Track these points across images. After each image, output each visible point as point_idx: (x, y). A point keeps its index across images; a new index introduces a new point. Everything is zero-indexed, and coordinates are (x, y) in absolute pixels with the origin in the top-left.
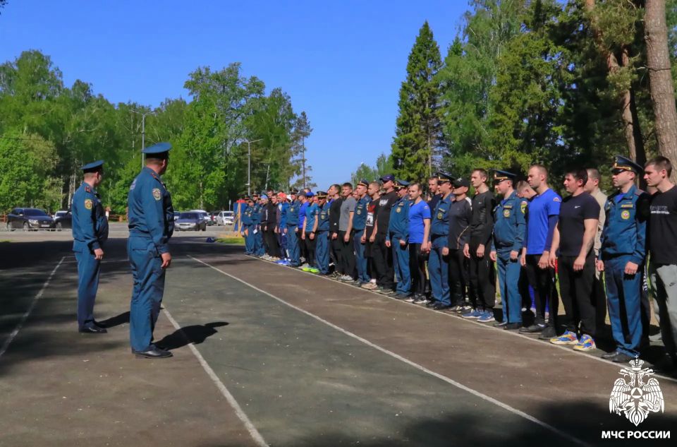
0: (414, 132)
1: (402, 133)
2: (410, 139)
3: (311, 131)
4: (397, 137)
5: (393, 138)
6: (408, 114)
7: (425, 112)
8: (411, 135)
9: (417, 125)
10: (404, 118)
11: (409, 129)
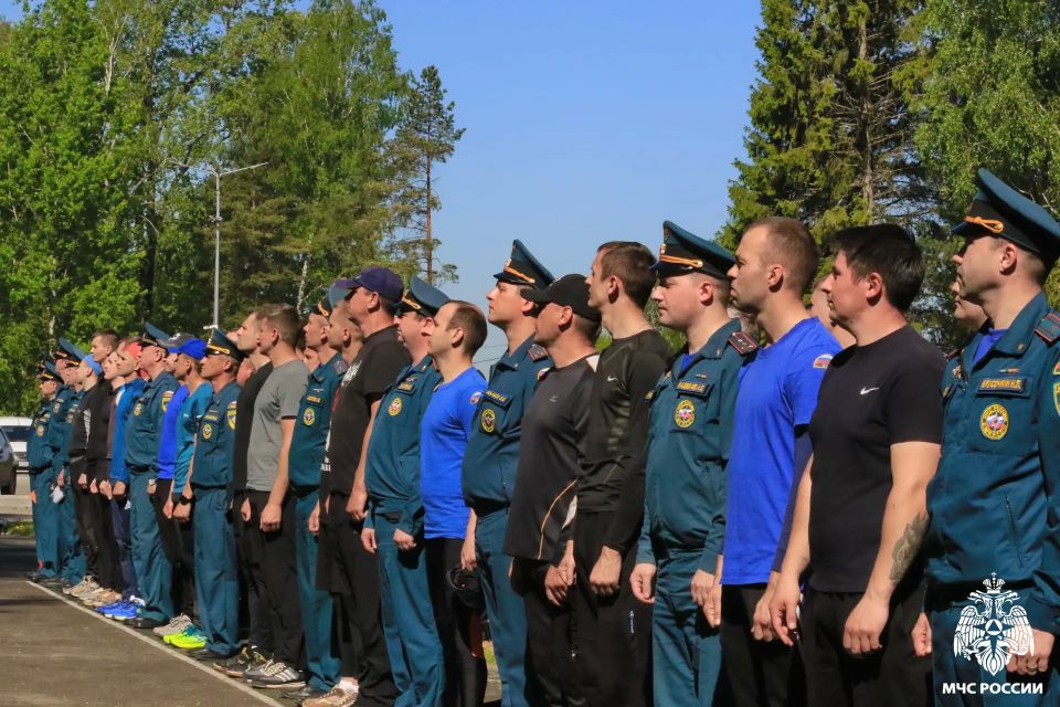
0: (812, 145)
1: (771, 148)
2: (797, 168)
3: (458, 136)
4: (750, 162)
5: (737, 164)
6: (794, 79)
7: (852, 73)
8: (800, 155)
9: (824, 120)
10: (778, 95)
11: (793, 132)
